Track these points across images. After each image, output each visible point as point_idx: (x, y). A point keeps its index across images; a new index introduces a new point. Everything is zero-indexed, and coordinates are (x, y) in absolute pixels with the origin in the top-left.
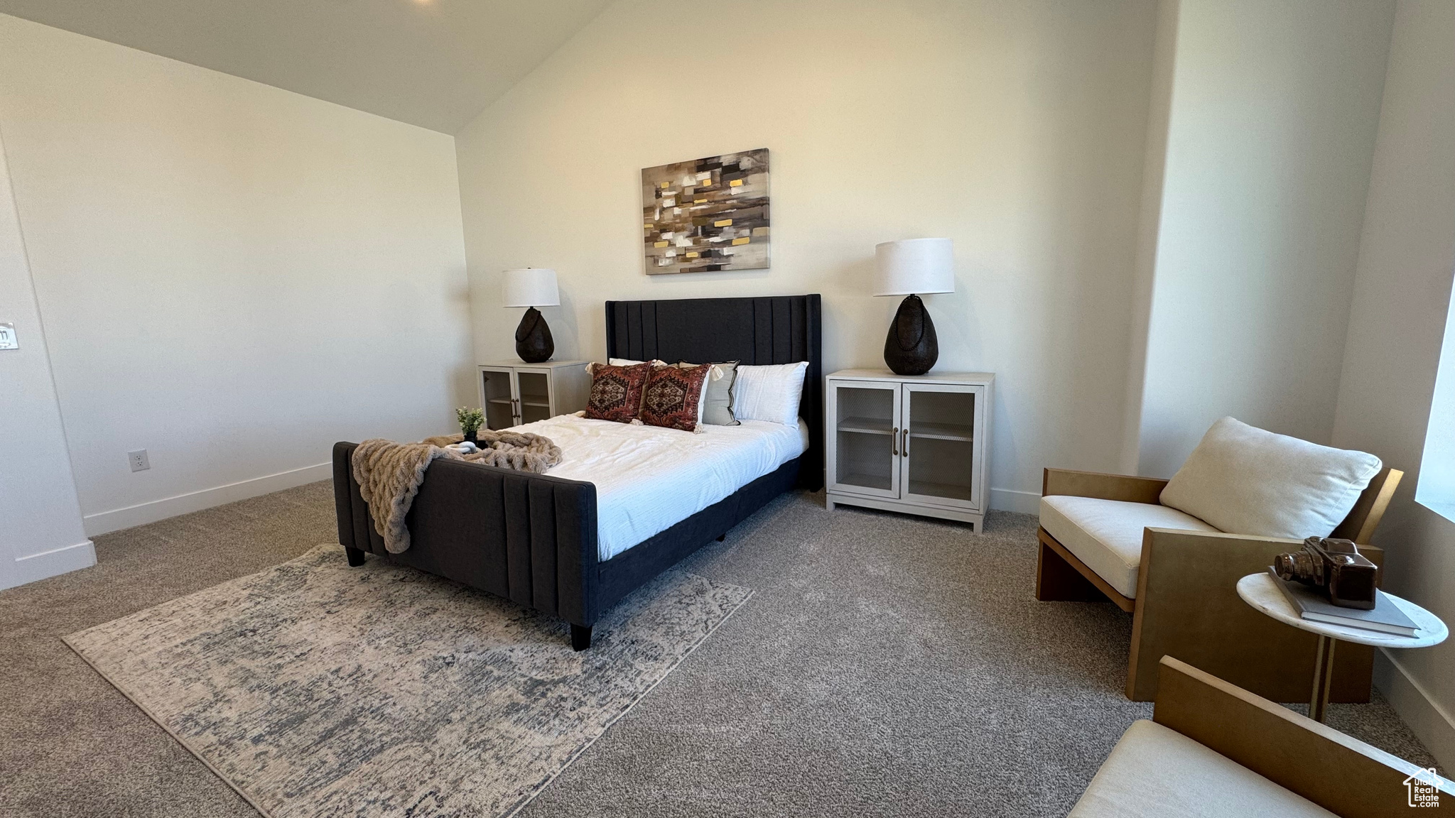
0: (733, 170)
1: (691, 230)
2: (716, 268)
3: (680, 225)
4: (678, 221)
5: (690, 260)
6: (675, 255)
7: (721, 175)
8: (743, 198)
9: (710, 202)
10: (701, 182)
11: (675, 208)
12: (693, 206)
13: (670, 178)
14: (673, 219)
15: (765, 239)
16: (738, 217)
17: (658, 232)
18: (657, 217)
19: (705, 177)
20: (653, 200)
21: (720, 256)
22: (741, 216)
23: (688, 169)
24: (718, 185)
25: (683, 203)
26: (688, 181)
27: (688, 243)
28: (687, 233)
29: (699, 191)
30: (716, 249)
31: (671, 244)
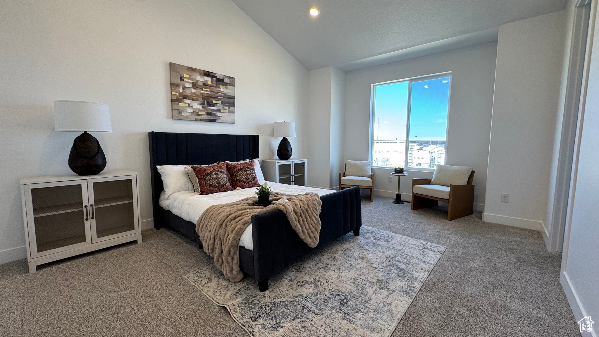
0: (220, 81)
1: (201, 102)
2: (214, 121)
3: (195, 98)
4: (194, 95)
5: (200, 115)
6: (192, 112)
7: (216, 81)
8: (226, 94)
9: (211, 91)
10: (207, 81)
11: (192, 89)
12: (202, 91)
13: (190, 74)
14: (191, 94)
15: (234, 112)
16: (223, 101)
17: (182, 98)
18: (181, 90)
19: (209, 80)
20: (178, 81)
21: (216, 116)
22: (225, 101)
23: (200, 73)
24: (215, 85)
25: (197, 88)
26: (201, 79)
27: (200, 107)
28: (199, 102)
29: (205, 85)
30: (214, 112)
31: (190, 106)
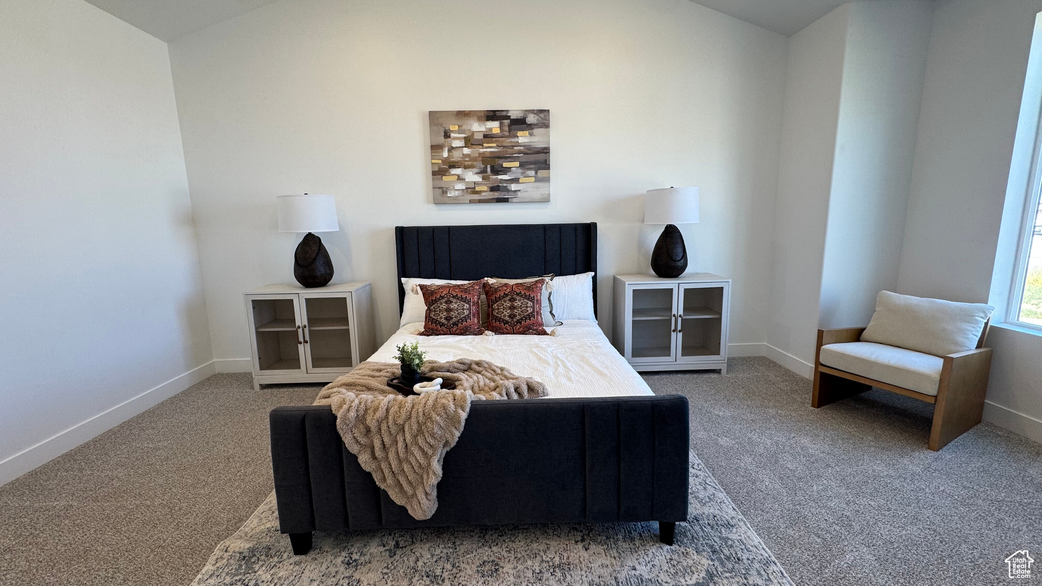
0: (519, 123)
1: (480, 168)
2: (506, 200)
3: (470, 163)
4: (467, 159)
5: (479, 192)
6: (464, 188)
7: (509, 126)
8: (529, 146)
9: (498, 146)
10: (491, 129)
11: (464, 149)
12: (483, 148)
13: (460, 123)
14: (462, 158)
15: (547, 180)
16: (524, 160)
17: (447, 167)
18: (445, 154)
19: (494, 126)
20: (441, 140)
21: (508, 191)
22: (527, 160)
23: (478, 117)
24: (507, 134)
25: (473, 145)
26: (478, 128)
27: (478, 178)
28: (476, 170)
29: (488, 137)
30: (505, 185)
31: (460, 179)
